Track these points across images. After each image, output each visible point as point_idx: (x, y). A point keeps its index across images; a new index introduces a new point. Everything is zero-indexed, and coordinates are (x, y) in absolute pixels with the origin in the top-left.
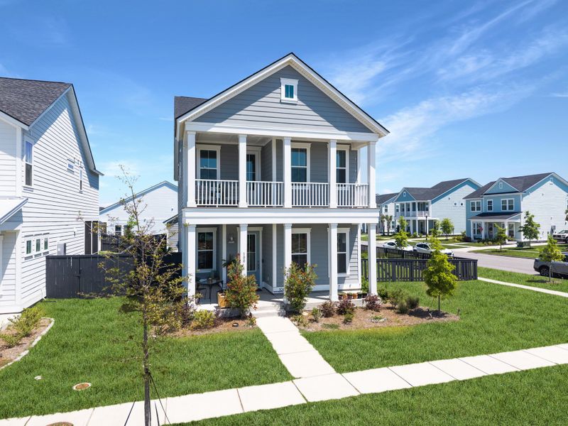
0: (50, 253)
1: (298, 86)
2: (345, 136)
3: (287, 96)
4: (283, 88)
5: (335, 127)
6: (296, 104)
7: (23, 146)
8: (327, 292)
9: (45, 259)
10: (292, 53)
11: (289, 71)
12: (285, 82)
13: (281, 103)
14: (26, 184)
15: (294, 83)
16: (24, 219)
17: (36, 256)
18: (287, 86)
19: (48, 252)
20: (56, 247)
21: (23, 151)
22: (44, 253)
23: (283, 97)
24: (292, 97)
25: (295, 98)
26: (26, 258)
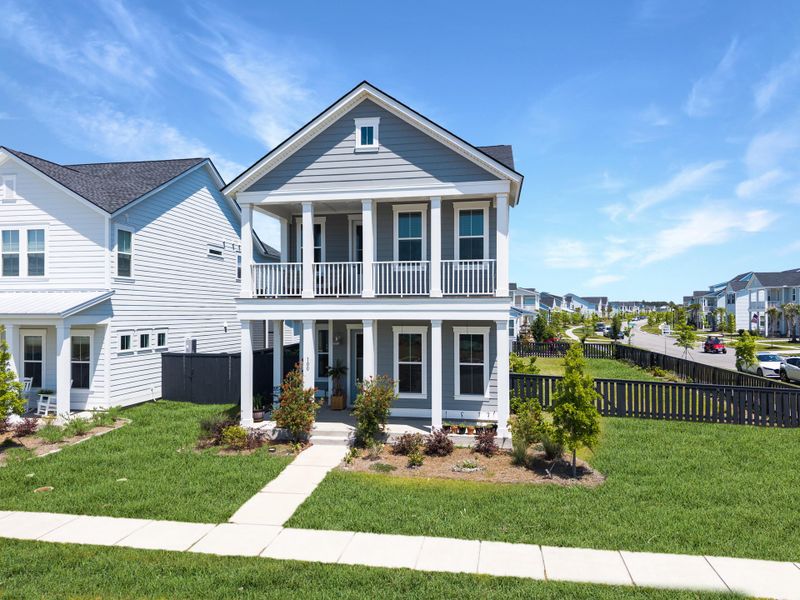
0: (170, 350)
1: (380, 125)
2: (452, 190)
3: (363, 143)
4: (358, 132)
5: (436, 177)
6: (377, 153)
7: (112, 235)
8: (429, 420)
9: (160, 356)
10: (365, 82)
11: (367, 107)
12: (361, 123)
13: (356, 153)
14: (119, 275)
15: (374, 122)
16: (115, 313)
17: (139, 352)
18: (363, 129)
19: (167, 349)
20: (184, 344)
21: (112, 240)
22: (157, 350)
23: (359, 145)
24: (371, 142)
25: (376, 142)
26: (119, 354)
